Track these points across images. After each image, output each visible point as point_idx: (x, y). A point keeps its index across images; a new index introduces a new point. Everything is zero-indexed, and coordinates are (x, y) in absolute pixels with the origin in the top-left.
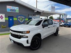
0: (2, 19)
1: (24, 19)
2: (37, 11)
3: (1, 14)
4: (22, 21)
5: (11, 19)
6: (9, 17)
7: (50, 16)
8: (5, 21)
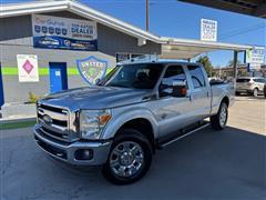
1: (102, 72)
2: (147, 41)
3: (27, 57)
6: (53, 65)
8: (37, 80)
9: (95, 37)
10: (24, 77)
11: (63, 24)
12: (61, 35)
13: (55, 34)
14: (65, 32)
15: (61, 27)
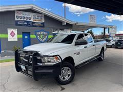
0: (13, 36)
1: (46, 37)
2: (67, 23)
3: (12, 30)
4: (44, 40)
5: (26, 37)
6: (23, 33)
7: (87, 31)
9: (43, 21)
10: (11, 39)
11: (29, 15)
12: (28, 20)
13: (25, 20)
14: (30, 19)
15: (28, 17)
